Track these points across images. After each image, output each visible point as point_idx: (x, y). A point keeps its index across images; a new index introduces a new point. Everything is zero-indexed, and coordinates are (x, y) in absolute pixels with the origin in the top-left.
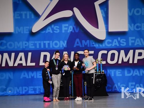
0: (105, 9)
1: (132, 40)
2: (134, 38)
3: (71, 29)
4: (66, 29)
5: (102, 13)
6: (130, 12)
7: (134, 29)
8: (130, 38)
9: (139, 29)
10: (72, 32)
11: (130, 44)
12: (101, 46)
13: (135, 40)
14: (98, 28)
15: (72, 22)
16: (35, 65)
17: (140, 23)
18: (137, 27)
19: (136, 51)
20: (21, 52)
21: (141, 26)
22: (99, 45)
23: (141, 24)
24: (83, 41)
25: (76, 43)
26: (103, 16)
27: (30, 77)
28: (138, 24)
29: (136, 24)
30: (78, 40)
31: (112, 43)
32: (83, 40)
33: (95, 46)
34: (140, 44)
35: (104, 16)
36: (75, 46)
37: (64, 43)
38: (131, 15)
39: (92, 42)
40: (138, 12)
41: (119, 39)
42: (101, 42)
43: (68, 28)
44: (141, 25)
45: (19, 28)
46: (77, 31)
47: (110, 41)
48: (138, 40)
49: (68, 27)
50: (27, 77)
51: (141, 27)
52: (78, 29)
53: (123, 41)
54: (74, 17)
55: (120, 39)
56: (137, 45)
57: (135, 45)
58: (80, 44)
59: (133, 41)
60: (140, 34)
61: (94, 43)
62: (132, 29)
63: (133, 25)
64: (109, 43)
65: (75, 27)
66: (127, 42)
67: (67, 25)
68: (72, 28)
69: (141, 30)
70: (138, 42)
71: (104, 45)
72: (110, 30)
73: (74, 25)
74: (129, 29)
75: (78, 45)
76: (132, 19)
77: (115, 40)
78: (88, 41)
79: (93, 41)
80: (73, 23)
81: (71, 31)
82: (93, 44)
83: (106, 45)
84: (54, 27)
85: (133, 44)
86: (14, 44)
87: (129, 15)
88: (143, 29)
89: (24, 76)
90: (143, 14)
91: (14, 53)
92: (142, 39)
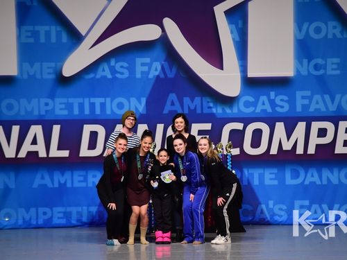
0: (240, 23)
1: (303, 98)
2: (308, 93)
3: (156, 70)
4: (145, 69)
5: (232, 32)
7: (308, 71)
8: (299, 94)
9: (321, 72)
10: (158, 77)
11: (299, 109)
12: (228, 111)
13: (310, 98)
14: (222, 68)
15: (159, 52)
16: (67, 156)
17: (323, 58)
18: (317, 67)
19: (314, 124)
20: (36, 123)
21: (326, 64)
22: (223, 109)
23: (326, 61)
24: (187, 100)
25: (168, 103)
26: (233, 39)
27: (56, 185)
28: (320, 61)
29: (313, 59)
30: (173, 97)
31: (255, 104)
32: (186, 96)
33: (214, 110)
34: (323, 109)
35: (238, 39)
36: (166, 111)
37: (140, 103)
38: (302, 38)
39: (208, 102)
41: (272, 94)
42: (228, 101)
43: (150, 68)
44: (324, 62)
46: (171, 75)
47: (251, 99)
48: (317, 97)
49: (150, 65)
50: (50, 185)
51: (325, 68)
52: (174, 70)
53: (282, 100)
55: (276, 96)
56: (316, 110)
57: (312, 109)
58: (177, 107)
59: (306, 102)
60: (322, 84)
61: (211, 105)
62: (304, 73)
63: (305, 61)
64: (247, 104)
65: (166, 65)
66: (292, 102)
67: (147, 60)
68: (159, 68)
69: (325, 73)
70: (319, 103)
71: (235, 110)
72: (250, 74)
73: (165, 61)
74: (298, 71)
75: (173, 108)
76: (304, 49)
77: (264, 98)
78: (198, 100)
79: (209, 100)
80: (163, 56)
81: (157, 73)
82: (210, 108)
83: (241, 109)
84: (116, 63)
85: (305, 107)
86: (19, 103)
87: (298, 38)
88: (330, 72)
89: (43, 182)
90: (330, 36)
91: (18, 127)
92: (327, 97)
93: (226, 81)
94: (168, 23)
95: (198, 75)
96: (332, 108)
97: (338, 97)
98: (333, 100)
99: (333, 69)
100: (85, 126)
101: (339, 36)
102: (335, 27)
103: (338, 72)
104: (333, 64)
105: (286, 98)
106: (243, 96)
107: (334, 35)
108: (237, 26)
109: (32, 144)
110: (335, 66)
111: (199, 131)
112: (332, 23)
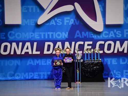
1: (127, 32)
3: (72, 22)
4: (68, 21)
5: (100, 8)
6: (126, 7)
8: (125, 31)
10: (73, 24)
11: (125, 36)
12: (99, 37)
14: (96, 21)
15: (73, 15)
16: (39, 53)
20: (28, 41)
22: (97, 36)
24: (83, 33)
25: (76, 34)
26: (101, 10)
27: (35, 64)
30: (78, 32)
31: (108, 34)
33: (93, 37)
35: (102, 10)
36: (75, 37)
37: (66, 34)
38: (126, 9)
39: (91, 34)
41: (115, 31)
42: (99, 33)
43: (70, 21)
45: (26, 20)
46: (77, 23)
47: (107, 32)
49: (69, 20)
50: (33, 64)
52: (79, 22)
53: (119, 33)
54: (75, 11)
58: (80, 36)
61: (92, 35)
62: (127, 22)
64: (106, 34)
65: (76, 20)
66: (123, 33)
67: (69, 18)
68: (73, 21)
71: (101, 37)
72: (107, 23)
73: (75, 18)
74: (125, 22)
75: (78, 36)
77: (112, 32)
78: (87, 33)
79: (91, 33)
80: (74, 17)
81: (72, 23)
82: (92, 36)
83: (103, 36)
84: (57, 19)
86: (22, 34)
87: (125, 10)
89: (30, 63)
91: (22, 43)
93: (98, 26)
94: (76, 4)
95: (88, 24)
100: (46, 43)
105: (120, 32)
106: (104, 31)
108: (102, 5)
111: (88, 44)
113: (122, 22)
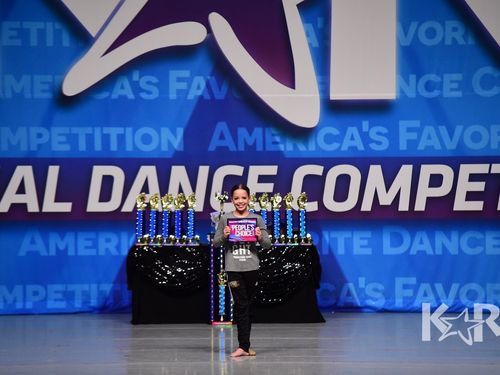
0: (320, 22)
1: (409, 130)
2: (416, 124)
3: (199, 88)
4: (183, 86)
5: (308, 35)
6: (406, 33)
7: (417, 92)
8: (403, 125)
9: (436, 93)
10: (201, 98)
11: (403, 146)
12: (302, 148)
13: (419, 131)
15: (202, 62)
16: (69, 210)
17: (438, 74)
18: (429, 86)
19: (424, 168)
20: (24, 162)
21: (442, 82)
22: (295, 146)
23: (442, 78)
24: (242, 132)
25: (216, 135)
26: (310, 45)
28: (433, 77)
29: (424, 74)
30: (222, 127)
31: (339, 139)
32: (241, 126)
33: (282, 147)
34: (438, 146)
35: (316, 44)
36: (212, 148)
37: (176, 136)
38: (407, 43)
39: (273, 135)
40: (431, 33)
41: (365, 125)
42: (301, 133)
43: (190, 85)
44: (439, 79)
46: (220, 95)
47: (334, 131)
48: (429, 130)
49: (189, 81)
51: (440, 86)
52: (225, 88)
53: (379, 133)
54: (210, 45)
55: (370, 127)
56: (427, 147)
57: (421, 147)
58: (228, 142)
59: (413, 136)
60: (436, 111)
61: (278, 139)
62: (411, 94)
63: (413, 78)
64: (329, 139)
65: (213, 80)
66: (393, 136)
67: (186, 73)
68: (203, 85)
69: (441, 96)
70: (430, 139)
71: (312, 147)
73: (211, 75)
74: (401, 91)
75: (223, 143)
76: (412, 59)
77: (353, 130)
78: (258, 131)
79: (274, 131)
80: (208, 68)
81: (200, 93)
82: (275, 143)
83: (319, 145)
84: (140, 77)
85: (412, 144)
87: (402, 44)
88: (448, 93)
89: (33, 248)
90: (448, 42)
92: (443, 130)
93: (298, 104)
94: (217, 20)
95: (260, 96)
96: (451, 146)
97: (458, 130)
98: (451, 134)
99: (452, 90)
100: (95, 167)
101: (461, 42)
102: (455, 29)
103: (459, 94)
104: (452, 81)
105: (384, 130)
106: (323, 127)
107: (454, 39)
108: (315, 26)
109: (17, 193)
110: (455, 85)
111: (260, 176)
112: (451, 24)
113: (390, 94)
